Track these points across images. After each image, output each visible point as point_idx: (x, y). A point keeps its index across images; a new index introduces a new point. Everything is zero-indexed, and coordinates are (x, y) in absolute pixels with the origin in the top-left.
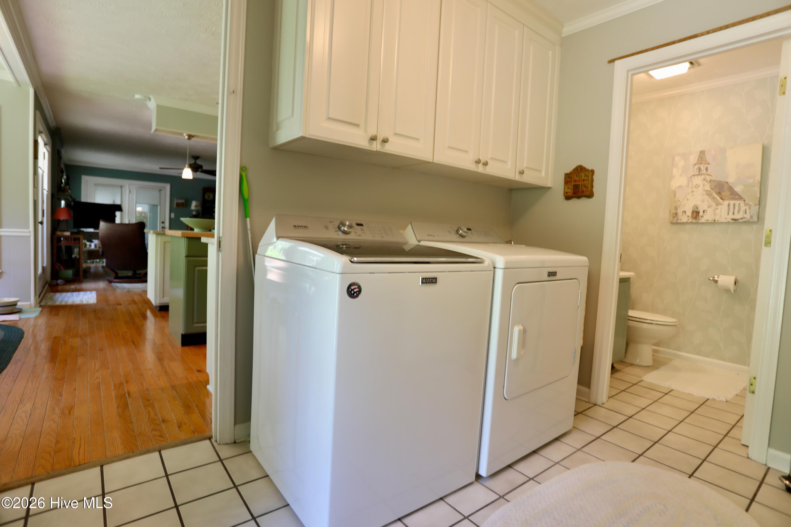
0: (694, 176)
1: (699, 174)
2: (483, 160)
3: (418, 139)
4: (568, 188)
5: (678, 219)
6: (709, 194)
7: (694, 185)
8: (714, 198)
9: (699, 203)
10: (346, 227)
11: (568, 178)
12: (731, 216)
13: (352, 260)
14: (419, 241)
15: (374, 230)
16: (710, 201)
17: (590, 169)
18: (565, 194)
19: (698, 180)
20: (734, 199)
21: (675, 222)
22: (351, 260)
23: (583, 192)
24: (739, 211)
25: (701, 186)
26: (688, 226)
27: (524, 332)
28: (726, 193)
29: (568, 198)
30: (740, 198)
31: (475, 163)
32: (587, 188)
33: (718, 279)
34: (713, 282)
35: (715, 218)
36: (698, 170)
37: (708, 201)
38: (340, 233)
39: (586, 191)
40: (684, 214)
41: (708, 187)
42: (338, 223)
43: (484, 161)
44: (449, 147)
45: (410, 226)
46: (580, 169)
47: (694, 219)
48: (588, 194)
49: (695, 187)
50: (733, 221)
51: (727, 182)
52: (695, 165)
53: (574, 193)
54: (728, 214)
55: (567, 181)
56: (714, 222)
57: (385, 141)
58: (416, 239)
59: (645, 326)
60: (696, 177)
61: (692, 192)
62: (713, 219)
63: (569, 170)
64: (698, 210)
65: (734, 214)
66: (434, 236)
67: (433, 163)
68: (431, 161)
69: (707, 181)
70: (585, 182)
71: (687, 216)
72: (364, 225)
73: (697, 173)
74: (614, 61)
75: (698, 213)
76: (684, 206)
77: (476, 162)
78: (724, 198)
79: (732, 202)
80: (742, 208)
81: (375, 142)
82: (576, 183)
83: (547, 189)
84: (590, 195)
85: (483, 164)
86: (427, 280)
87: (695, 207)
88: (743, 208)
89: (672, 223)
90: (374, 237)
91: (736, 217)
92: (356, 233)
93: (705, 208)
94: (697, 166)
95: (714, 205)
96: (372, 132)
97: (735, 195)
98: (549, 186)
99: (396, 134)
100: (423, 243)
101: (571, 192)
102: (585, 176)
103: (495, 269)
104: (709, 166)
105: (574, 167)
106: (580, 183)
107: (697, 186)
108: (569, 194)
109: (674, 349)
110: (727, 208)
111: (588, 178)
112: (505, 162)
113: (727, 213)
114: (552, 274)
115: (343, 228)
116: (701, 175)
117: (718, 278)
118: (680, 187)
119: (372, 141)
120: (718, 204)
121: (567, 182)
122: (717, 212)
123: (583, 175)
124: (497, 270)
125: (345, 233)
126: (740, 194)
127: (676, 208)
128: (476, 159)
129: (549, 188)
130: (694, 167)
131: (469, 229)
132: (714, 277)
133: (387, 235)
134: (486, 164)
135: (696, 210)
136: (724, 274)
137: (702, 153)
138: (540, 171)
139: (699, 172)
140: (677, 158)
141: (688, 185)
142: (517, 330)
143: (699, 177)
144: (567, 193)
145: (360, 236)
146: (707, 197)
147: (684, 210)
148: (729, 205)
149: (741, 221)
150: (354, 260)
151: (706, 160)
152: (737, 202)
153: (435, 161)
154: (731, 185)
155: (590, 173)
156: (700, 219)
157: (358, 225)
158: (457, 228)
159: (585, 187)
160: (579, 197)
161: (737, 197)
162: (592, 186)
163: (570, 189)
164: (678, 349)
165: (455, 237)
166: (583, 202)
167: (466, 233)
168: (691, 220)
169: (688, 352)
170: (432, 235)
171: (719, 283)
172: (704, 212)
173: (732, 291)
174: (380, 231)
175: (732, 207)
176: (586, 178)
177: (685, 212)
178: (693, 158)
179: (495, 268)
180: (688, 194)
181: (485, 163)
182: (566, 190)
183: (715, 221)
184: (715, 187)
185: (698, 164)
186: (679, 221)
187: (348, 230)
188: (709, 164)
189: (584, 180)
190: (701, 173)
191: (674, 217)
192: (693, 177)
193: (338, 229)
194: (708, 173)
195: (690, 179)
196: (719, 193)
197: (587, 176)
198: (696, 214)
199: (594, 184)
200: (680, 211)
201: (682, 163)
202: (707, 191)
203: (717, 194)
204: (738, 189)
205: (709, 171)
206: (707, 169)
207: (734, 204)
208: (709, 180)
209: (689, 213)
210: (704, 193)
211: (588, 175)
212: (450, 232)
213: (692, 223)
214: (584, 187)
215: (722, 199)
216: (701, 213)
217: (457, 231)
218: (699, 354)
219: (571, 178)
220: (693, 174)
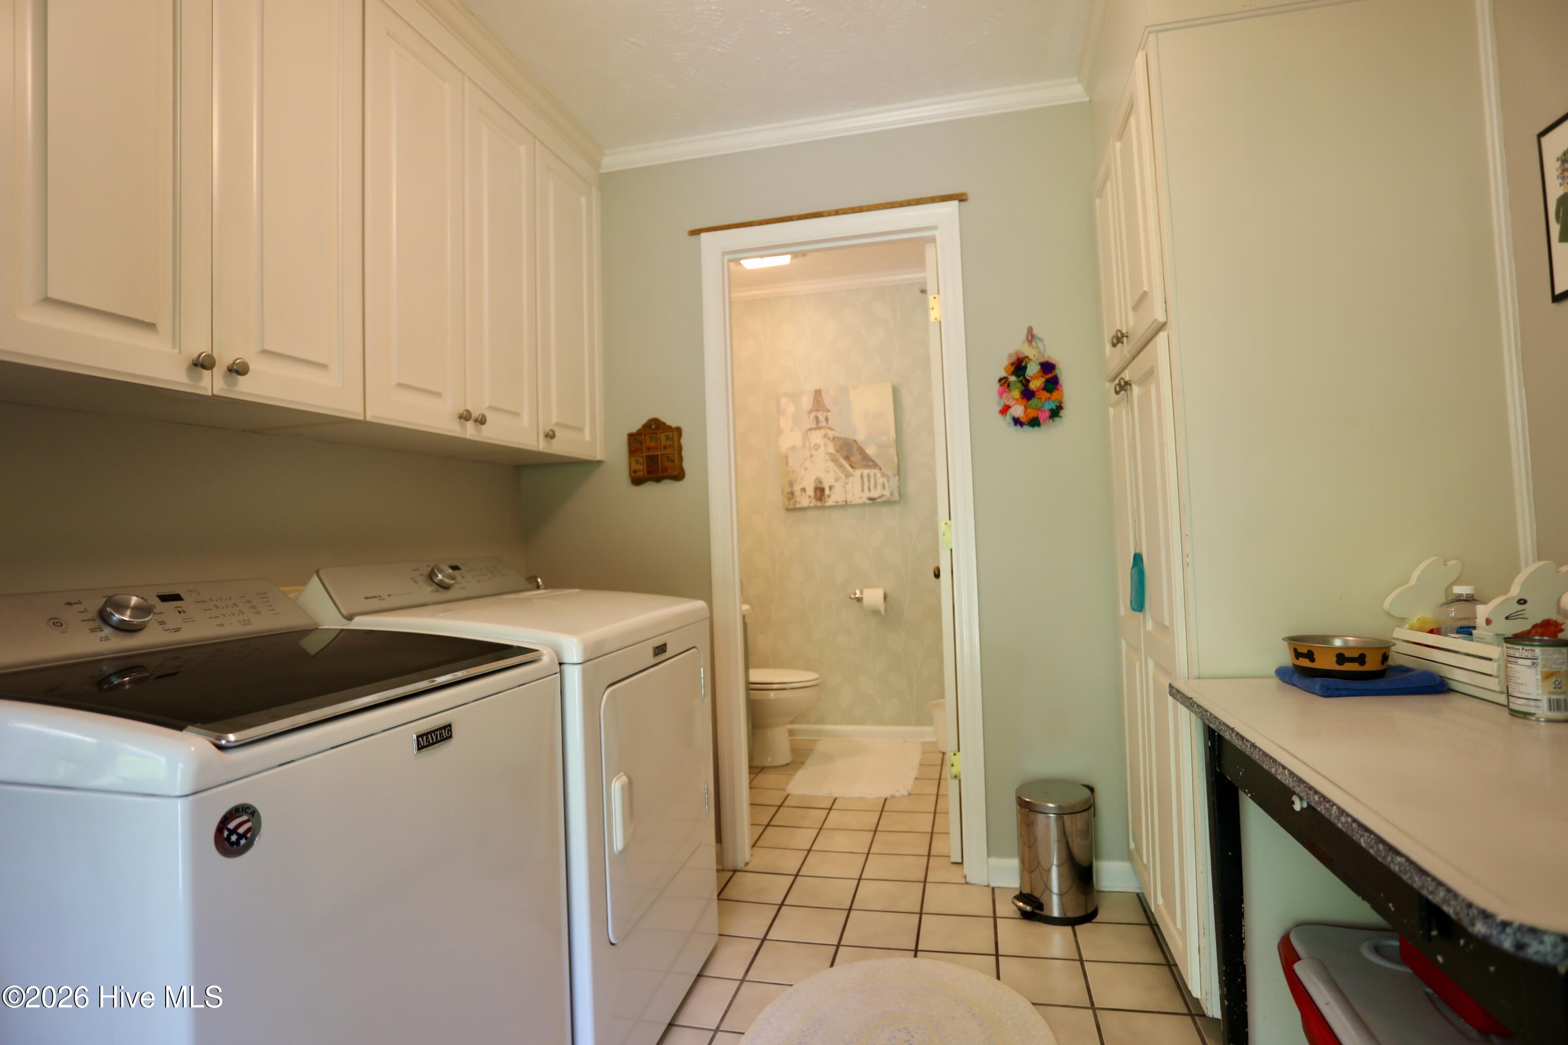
0: (810, 429)
1: (818, 428)
2: (475, 414)
3: (324, 366)
4: (637, 463)
5: (796, 502)
6: (834, 460)
7: (812, 445)
8: (841, 466)
9: (822, 475)
10: (128, 612)
11: (636, 442)
12: (867, 494)
13: (223, 742)
14: (350, 618)
15: (217, 607)
16: (836, 469)
17: (674, 425)
18: (633, 475)
19: (817, 437)
20: (866, 467)
21: (792, 507)
22: (218, 742)
23: (667, 469)
24: (875, 486)
25: (822, 448)
26: (811, 513)
27: (630, 790)
28: (856, 458)
29: (637, 481)
30: (875, 465)
31: (458, 420)
32: (673, 461)
33: (861, 596)
34: (854, 601)
35: (846, 498)
36: (815, 420)
37: (834, 471)
38: (107, 631)
39: (670, 467)
40: (803, 494)
41: (831, 449)
42: (101, 602)
43: (477, 416)
44: (400, 385)
45: (315, 579)
46: (655, 427)
47: (819, 501)
48: (676, 473)
49: (814, 449)
50: (870, 502)
51: (855, 441)
52: (810, 412)
53: (649, 472)
54: (863, 490)
55: (633, 449)
56: (846, 505)
57: (238, 370)
58: (339, 614)
59: (772, 694)
60: (813, 432)
61: (811, 456)
62: (844, 499)
63: (635, 427)
64: (822, 486)
65: (869, 490)
66: (381, 598)
67: (365, 423)
68: (361, 418)
69: (829, 439)
70: (668, 451)
71: (807, 497)
72: (183, 596)
73: (814, 425)
74: (699, 234)
75: (822, 490)
76: (802, 480)
77: (461, 417)
78: (854, 465)
79: (866, 472)
80: (878, 481)
81: (206, 373)
82: (652, 453)
83: (595, 464)
84: (679, 476)
85: (476, 421)
86: (429, 736)
87: (817, 481)
88: (881, 480)
89: (788, 510)
90: (222, 625)
91: (874, 494)
92: (162, 623)
93: (832, 482)
94: (813, 415)
95: (843, 477)
96: (198, 347)
97: (868, 462)
98: (599, 458)
99: (265, 352)
100: (363, 623)
101: (643, 469)
102: (667, 438)
103: (563, 666)
104: (829, 414)
105: (644, 421)
106: (659, 453)
107: (816, 447)
108: (640, 474)
109: (815, 723)
110: (860, 481)
111: (673, 443)
112: (516, 414)
113: (860, 490)
114: (660, 650)
115: (117, 617)
116: (820, 428)
117: (861, 593)
118: (793, 448)
119: (200, 369)
120: (848, 475)
121: (635, 451)
122: (849, 487)
123: (663, 437)
124: (567, 669)
125: (125, 629)
126: (873, 458)
127: (791, 484)
128: (461, 410)
129: (599, 462)
130: (809, 417)
131: (455, 568)
132: (855, 594)
133: (258, 613)
134: (482, 421)
135: (819, 485)
136: (868, 587)
137: (818, 393)
138: (581, 430)
139: (817, 424)
140: (783, 401)
141: (804, 446)
142: (617, 787)
143: (818, 431)
144: (635, 472)
145: (177, 630)
146: (831, 464)
147: (802, 486)
148: (862, 476)
149: (879, 500)
150: (228, 742)
151: (824, 406)
152: (872, 472)
153: (368, 418)
154: (861, 445)
155: (676, 434)
156: (827, 500)
157: (164, 598)
158: (429, 570)
159: (668, 461)
160: (658, 480)
161: (871, 463)
162: (681, 459)
163: (641, 464)
164: (821, 721)
165: (427, 592)
166: (667, 488)
167: (453, 578)
168: (814, 503)
169: (836, 723)
170: (376, 597)
171: (866, 602)
172: (830, 488)
173: (883, 612)
174: (235, 605)
175: (866, 479)
176: (669, 443)
177: (804, 490)
178: (807, 402)
179: (561, 664)
180: (805, 460)
181: (479, 419)
182: (634, 467)
183: (846, 502)
184: (841, 448)
185: (814, 411)
186: (798, 506)
187: (136, 621)
188: (828, 411)
189: (665, 447)
190: (819, 425)
191: (789, 499)
192: (809, 432)
193: (99, 622)
194: (830, 425)
195: (805, 437)
196: (847, 458)
197: (670, 440)
198: (820, 492)
199: (684, 453)
200: (797, 489)
201: (791, 409)
202: (831, 454)
203: (844, 459)
204: (871, 451)
205: (830, 422)
206: (827, 419)
207: (869, 476)
208: (831, 437)
209: (810, 491)
210: (827, 458)
211: (671, 437)
212: (415, 582)
213: (816, 507)
214: (666, 460)
215: (852, 466)
216: (827, 492)
217: (431, 576)
218: (851, 722)
219: (641, 443)
220: (809, 427)
